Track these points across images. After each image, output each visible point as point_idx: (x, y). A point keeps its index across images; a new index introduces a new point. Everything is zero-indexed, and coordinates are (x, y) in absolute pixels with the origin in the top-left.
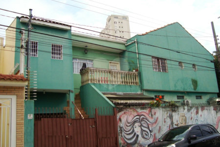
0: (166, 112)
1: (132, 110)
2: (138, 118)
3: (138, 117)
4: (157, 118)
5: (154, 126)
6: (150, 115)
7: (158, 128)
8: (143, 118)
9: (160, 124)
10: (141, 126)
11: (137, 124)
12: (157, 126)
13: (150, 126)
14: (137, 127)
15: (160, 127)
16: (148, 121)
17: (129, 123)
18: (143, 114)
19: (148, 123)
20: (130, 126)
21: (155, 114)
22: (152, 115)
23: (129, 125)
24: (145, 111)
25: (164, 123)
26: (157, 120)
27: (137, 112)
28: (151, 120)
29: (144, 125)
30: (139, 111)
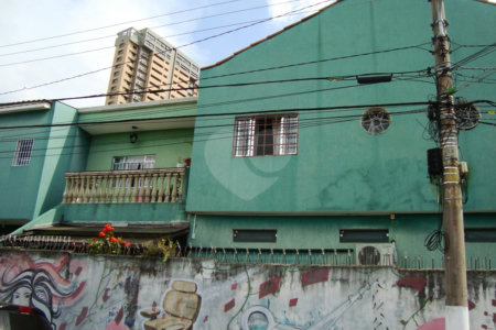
0: (117, 272)
1: (19, 257)
2: (28, 277)
3: (30, 274)
4: (83, 284)
5: (69, 302)
6: (63, 274)
7: (78, 310)
8: (43, 279)
9: (88, 303)
10: (33, 295)
11: (22, 291)
12: (75, 305)
13: (54, 301)
14: (22, 297)
15: (85, 310)
16: (54, 287)
17: (4, 284)
18: (44, 267)
19: (53, 291)
20: (6, 291)
21: (78, 271)
22: (68, 274)
23: (4, 288)
24: (51, 261)
25: (100, 301)
26: (79, 290)
27: (31, 261)
28: (63, 287)
29: (41, 296)
30: (37, 259)
